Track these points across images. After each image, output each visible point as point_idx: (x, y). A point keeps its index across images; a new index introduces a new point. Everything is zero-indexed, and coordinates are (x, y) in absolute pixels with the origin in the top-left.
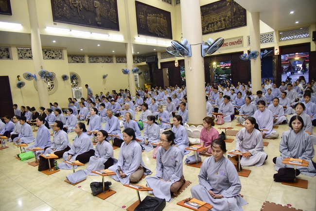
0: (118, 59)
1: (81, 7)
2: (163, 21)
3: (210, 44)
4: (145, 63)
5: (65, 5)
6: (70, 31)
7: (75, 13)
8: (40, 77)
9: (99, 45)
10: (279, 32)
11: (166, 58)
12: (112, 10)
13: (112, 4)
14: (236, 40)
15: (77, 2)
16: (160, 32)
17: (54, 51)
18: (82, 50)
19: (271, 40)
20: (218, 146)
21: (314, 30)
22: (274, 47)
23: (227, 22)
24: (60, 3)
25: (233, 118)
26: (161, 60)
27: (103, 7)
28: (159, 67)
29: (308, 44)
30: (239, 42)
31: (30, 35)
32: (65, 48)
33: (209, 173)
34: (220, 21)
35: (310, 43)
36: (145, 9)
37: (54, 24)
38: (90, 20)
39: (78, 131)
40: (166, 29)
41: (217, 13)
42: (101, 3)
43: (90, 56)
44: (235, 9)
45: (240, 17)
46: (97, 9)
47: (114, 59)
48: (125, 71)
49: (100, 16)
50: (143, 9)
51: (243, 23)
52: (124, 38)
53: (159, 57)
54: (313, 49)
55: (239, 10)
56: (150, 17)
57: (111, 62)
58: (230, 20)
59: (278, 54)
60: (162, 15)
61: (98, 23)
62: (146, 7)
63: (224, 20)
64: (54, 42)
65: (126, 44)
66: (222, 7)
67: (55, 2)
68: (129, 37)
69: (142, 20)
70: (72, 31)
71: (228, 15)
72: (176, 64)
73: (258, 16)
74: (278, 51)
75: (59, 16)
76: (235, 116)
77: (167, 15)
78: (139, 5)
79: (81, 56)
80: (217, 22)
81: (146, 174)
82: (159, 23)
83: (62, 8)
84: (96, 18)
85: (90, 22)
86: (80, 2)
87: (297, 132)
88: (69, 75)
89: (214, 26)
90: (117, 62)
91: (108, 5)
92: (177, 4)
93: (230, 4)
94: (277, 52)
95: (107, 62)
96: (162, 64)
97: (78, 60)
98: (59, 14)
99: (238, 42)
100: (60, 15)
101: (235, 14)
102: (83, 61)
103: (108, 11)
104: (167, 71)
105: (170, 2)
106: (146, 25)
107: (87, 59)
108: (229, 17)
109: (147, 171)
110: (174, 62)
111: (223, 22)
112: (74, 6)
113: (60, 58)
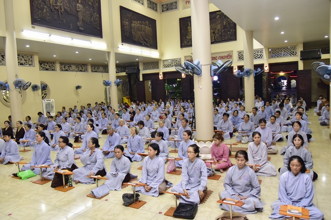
0: (93, 68)
1: (63, 10)
2: (148, 29)
3: (219, 66)
4: (124, 74)
5: (45, 7)
6: (50, 36)
7: (56, 16)
8: (14, 87)
9: (77, 52)
10: (269, 49)
11: (149, 69)
12: (96, 15)
13: (96, 8)
14: (226, 55)
15: (59, 4)
16: (145, 41)
17: (23, 57)
18: (55, 56)
19: (261, 57)
20: (242, 156)
21: (302, 50)
22: (263, 64)
23: (217, 35)
24: (40, 5)
25: (231, 135)
26: (143, 72)
27: (86, 11)
28: (141, 79)
29: (296, 63)
30: (229, 56)
31: (4, 38)
32: (37, 54)
33: (234, 179)
35: (298, 62)
36: (129, 15)
37: (33, 27)
38: (71, 25)
39: (90, 146)
40: (151, 38)
42: (84, 6)
43: (61, 64)
44: (225, 23)
45: (230, 31)
46: (80, 13)
47: (89, 68)
48: (107, 83)
49: (83, 21)
50: (128, 15)
51: (233, 37)
52: (107, 46)
53: (141, 68)
54: (301, 68)
55: (229, 24)
56: (135, 24)
57: (86, 70)
58: (220, 33)
59: (268, 71)
60: (147, 22)
61: (80, 28)
62: (131, 13)
63: (214, 32)
64: (28, 46)
65: (109, 53)
67: (35, 3)
68: (112, 45)
69: (127, 27)
70: (52, 35)
71: (218, 28)
72: (160, 77)
73: (251, 35)
74: (268, 68)
75: (38, 18)
76: (234, 134)
77: (153, 23)
78: (124, 10)
79: (51, 63)
81: (168, 186)
82: (144, 31)
83: (42, 9)
84: (78, 23)
85: (71, 27)
86: (62, 4)
87: (298, 148)
88: (39, 85)
90: (92, 71)
91: (91, 9)
92: (163, 11)
93: (220, 17)
94: (266, 69)
95: (81, 71)
96: (144, 75)
97: (48, 67)
98: (38, 16)
99: (227, 56)
100: (40, 18)
101: (225, 27)
102: (53, 68)
103: (91, 16)
104: (150, 83)
105: (155, 9)
106: (131, 33)
107: (58, 66)
108: (219, 30)
109: (169, 183)
110: (158, 74)
111: (212, 34)
112: (55, 9)
113: (30, 65)
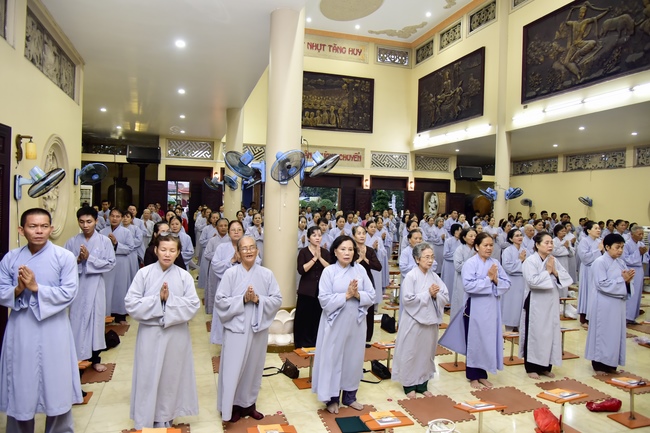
10: (416, 156)
14: (352, 153)
19: (403, 166)
22: (407, 178)
23: (341, 117)
28: (162, 176)
29: (448, 182)
30: (357, 157)
34: (328, 111)
41: (324, 94)
44: (355, 100)
45: (363, 116)
51: (367, 127)
53: (164, 150)
54: (453, 189)
58: (347, 115)
63: (336, 112)
66: (333, 87)
71: (343, 106)
74: (413, 184)
80: (322, 112)
89: (315, 116)
93: (348, 87)
94: (411, 186)
99: (354, 157)
101: (355, 106)
108: (344, 109)
111: (333, 114)
